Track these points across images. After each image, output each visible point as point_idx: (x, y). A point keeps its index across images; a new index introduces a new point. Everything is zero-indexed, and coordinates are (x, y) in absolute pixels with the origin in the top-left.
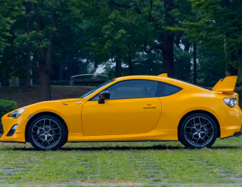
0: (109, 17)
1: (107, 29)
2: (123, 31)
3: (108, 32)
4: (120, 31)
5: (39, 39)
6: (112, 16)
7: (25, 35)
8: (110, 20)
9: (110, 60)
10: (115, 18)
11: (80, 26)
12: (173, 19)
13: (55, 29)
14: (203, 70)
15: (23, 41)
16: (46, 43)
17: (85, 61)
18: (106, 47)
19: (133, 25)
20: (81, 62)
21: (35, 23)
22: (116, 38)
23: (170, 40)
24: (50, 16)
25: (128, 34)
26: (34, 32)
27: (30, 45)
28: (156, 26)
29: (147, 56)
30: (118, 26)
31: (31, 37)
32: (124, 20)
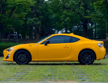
0: (63, 13)
1: (62, 17)
2: (68, 18)
3: (62, 19)
4: (67, 18)
5: (36, 21)
6: (64, 12)
7: (31, 19)
8: (63, 14)
9: (63, 29)
10: (65, 13)
11: (52, 17)
12: (87, 13)
13: (42, 17)
14: (98, 33)
15: (30, 22)
16: (39, 23)
17: (54, 30)
18: (62, 24)
19: (72, 16)
20: (52, 30)
21: (35, 15)
22: (66, 20)
23: (86, 22)
24: (40, 12)
25: (70, 19)
26: (35, 18)
27: (33, 23)
28: (81, 16)
29: (77, 28)
30: (66, 16)
31: (33, 20)
32: (69, 14)
